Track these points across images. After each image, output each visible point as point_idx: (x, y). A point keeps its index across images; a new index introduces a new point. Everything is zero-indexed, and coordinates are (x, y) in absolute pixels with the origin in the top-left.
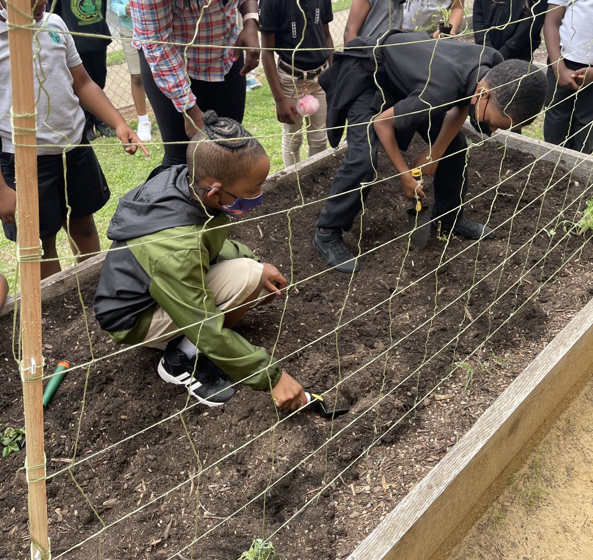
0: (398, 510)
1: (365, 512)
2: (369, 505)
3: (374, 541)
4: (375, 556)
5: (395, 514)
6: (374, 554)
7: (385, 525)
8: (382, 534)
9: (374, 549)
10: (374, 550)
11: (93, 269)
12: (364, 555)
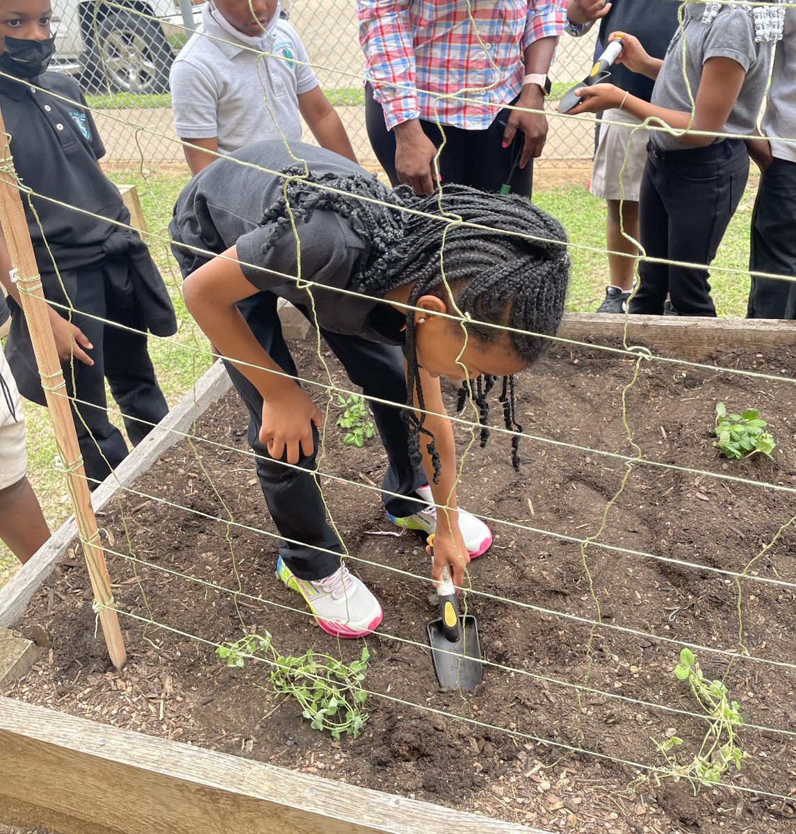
0: (501, 826)
1: (508, 800)
2: (520, 800)
3: (436, 816)
4: (416, 828)
5: (493, 825)
6: (417, 826)
7: (468, 820)
8: (451, 823)
9: (425, 821)
10: (423, 823)
11: (578, 326)
12: (409, 813)
